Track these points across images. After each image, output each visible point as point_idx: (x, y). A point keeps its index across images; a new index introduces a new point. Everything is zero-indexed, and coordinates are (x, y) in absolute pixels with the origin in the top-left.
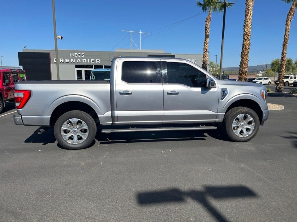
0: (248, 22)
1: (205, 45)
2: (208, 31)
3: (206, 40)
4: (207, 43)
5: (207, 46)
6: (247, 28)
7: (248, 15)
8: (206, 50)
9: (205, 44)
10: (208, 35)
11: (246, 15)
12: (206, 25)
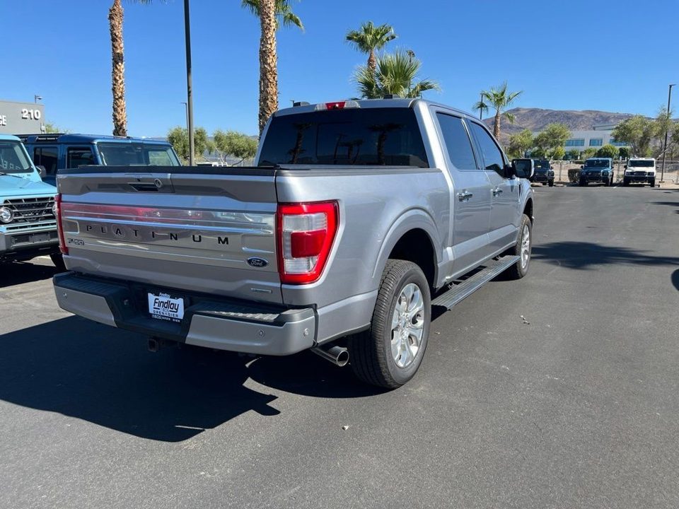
0: (271, 44)
1: (115, 79)
2: (122, 45)
3: (119, 67)
4: (121, 74)
5: (122, 82)
6: (271, 57)
7: (269, 29)
8: (120, 94)
9: (117, 78)
10: (122, 54)
11: (266, 29)
12: (113, 27)
